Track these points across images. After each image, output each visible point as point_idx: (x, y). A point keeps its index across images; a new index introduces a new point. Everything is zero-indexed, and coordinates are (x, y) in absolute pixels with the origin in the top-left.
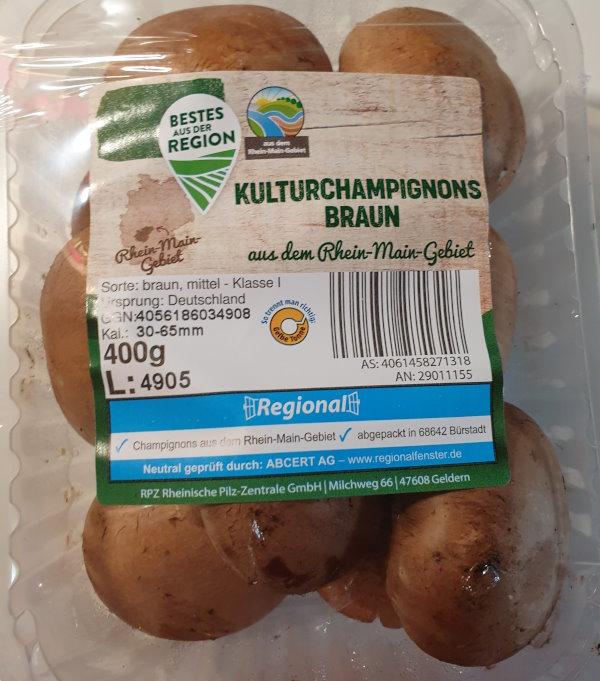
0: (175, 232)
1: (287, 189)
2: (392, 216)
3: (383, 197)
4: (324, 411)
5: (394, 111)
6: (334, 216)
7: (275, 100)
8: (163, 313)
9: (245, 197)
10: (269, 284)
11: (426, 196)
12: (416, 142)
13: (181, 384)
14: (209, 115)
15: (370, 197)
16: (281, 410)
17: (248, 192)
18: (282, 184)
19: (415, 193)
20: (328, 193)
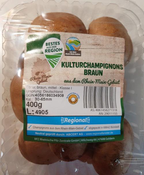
0: (46, 73)
1: (75, 64)
2: (101, 73)
3: (99, 68)
4: (81, 122)
5: (103, 45)
6: (86, 72)
7: (73, 41)
8: (42, 95)
9: (64, 66)
10: (69, 88)
11: (109, 68)
12: (108, 54)
13: (46, 113)
14: (56, 43)
15: (96, 68)
16: (70, 121)
17: (65, 64)
18: (73, 63)
19: (107, 67)
20: (85, 66)
